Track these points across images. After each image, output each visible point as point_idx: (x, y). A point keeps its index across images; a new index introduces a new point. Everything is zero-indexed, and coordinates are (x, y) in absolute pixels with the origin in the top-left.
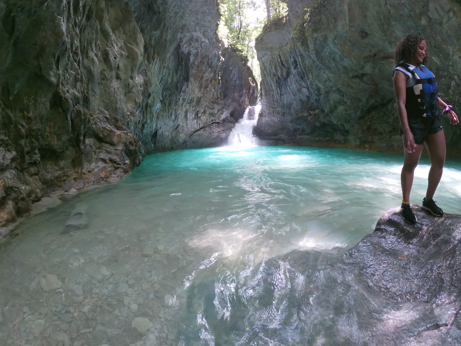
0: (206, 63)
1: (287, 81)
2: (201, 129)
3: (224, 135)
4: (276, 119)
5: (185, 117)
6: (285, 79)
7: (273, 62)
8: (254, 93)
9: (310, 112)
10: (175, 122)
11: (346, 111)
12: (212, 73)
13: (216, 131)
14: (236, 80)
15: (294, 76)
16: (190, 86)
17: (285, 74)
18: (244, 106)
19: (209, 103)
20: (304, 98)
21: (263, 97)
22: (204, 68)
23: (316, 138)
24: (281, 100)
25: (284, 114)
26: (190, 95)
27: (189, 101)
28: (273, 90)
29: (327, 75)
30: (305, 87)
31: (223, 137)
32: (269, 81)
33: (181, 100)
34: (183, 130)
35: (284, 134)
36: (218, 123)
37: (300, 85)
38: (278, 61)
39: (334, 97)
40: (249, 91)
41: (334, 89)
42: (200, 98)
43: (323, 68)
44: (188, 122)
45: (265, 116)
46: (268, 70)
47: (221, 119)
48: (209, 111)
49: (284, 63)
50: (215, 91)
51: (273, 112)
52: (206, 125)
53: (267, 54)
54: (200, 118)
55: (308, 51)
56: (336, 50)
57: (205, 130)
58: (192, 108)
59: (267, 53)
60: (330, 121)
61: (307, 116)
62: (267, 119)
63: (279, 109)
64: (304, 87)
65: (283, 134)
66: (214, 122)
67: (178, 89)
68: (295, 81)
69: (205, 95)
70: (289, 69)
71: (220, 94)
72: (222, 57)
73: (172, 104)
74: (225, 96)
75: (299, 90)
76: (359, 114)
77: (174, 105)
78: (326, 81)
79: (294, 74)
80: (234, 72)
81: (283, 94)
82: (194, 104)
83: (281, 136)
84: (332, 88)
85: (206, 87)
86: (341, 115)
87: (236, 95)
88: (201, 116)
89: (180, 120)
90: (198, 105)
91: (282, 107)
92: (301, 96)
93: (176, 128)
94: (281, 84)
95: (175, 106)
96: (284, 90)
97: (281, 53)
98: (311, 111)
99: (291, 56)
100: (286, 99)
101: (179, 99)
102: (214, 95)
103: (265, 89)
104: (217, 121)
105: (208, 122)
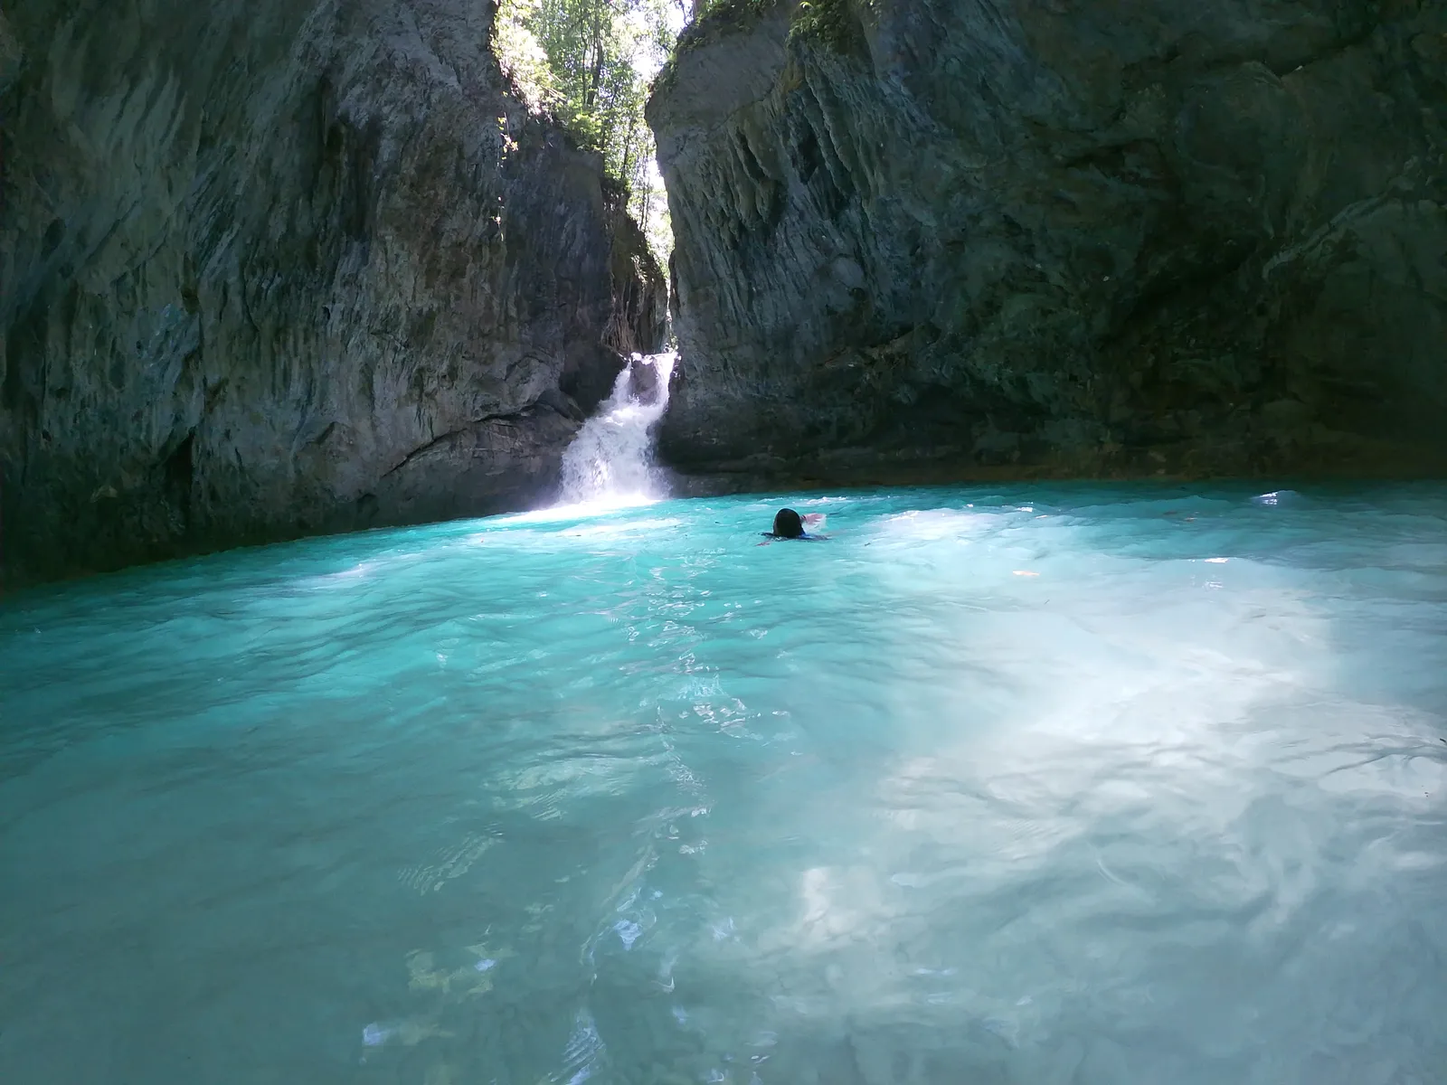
0: (451, 174)
1: (775, 237)
2: (437, 440)
3: (535, 463)
4: (735, 392)
5: (362, 391)
6: (767, 233)
7: (715, 166)
8: (650, 308)
9: (868, 351)
10: (311, 409)
11: (1046, 313)
12: (480, 220)
13: (503, 445)
14: (581, 259)
15: (802, 216)
16: (379, 262)
17: (763, 209)
18: (614, 354)
19: (471, 338)
20: (844, 303)
21: (685, 310)
22: (443, 193)
23: (899, 454)
24: (754, 318)
25: (764, 370)
26: (379, 297)
27: (377, 326)
28: (719, 279)
29: (955, 165)
30: (846, 256)
31: (533, 470)
32: (703, 245)
33: (336, 317)
34: (352, 447)
35: (770, 447)
36: (512, 417)
37: (827, 251)
38: (738, 162)
39: (989, 258)
40: (634, 301)
41: (986, 223)
42: (431, 316)
43: (936, 131)
44: (378, 412)
45: (693, 381)
46: (698, 200)
47: (523, 400)
48: (468, 368)
49: (759, 161)
50: (494, 292)
51: (725, 366)
52: (460, 426)
53: (695, 138)
54: (431, 396)
55: (865, 69)
56: (1000, 42)
57: (453, 448)
58: (390, 353)
59: (692, 134)
60: (966, 370)
61: (858, 370)
62: (701, 393)
63: (746, 352)
64: (841, 255)
65: (765, 450)
66: (495, 411)
67: (314, 266)
68: (806, 237)
69: (453, 306)
70: (779, 186)
71: (517, 304)
72: (508, 139)
73: (291, 331)
74: (537, 311)
75: (824, 273)
76: (1100, 323)
77: (301, 335)
78: (948, 194)
79: (800, 206)
80: (574, 222)
81: (759, 293)
82: (401, 335)
83: (760, 456)
84: (976, 219)
85: (457, 273)
86: (1017, 338)
87: (583, 312)
88: (435, 391)
89: (334, 402)
90: (423, 346)
91: (758, 342)
92: (830, 293)
93: (321, 440)
94: (751, 251)
95: (306, 340)
96: (762, 275)
97: (746, 126)
98: (872, 346)
99: (790, 122)
100: (770, 313)
101: (326, 310)
102: (491, 308)
103: (689, 278)
104: (506, 408)
105: (468, 414)
